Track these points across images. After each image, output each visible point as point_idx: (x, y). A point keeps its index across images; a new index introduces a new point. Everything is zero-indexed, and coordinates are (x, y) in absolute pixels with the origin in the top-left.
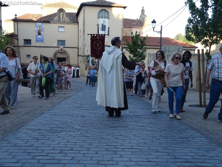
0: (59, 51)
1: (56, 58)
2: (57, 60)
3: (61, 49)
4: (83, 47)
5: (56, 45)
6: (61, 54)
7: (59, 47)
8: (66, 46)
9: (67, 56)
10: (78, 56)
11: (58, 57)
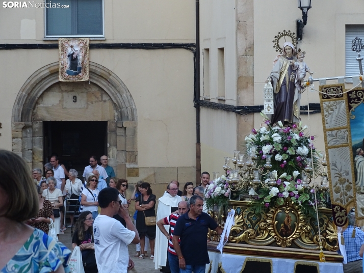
0: (55, 73)
1: (38, 126)
2: (39, 139)
3: (73, 59)
4: (243, 45)
6: (69, 97)
7: (54, 46)
8: (109, 35)
9: (116, 106)
10: (194, 110)
11: (49, 118)
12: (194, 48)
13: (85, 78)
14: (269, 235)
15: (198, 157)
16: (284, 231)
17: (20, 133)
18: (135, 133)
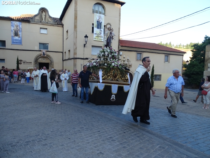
0: (41, 55)
1: (38, 63)
2: (38, 65)
3: (44, 53)
4: (75, 47)
5: (37, 48)
6: (43, 59)
7: (41, 51)
8: (49, 50)
9: (50, 61)
10: (62, 62)
11: (40, 62)
13: (46, 56)
14: (111, 78)
15: (63, 68)
16: (115, 76)
17: (35, 64)
18: (53, 64)
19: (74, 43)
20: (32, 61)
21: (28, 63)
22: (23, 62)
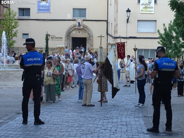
0: (75, 26)
1: (71, 38)
2: (71, 41)
3: (79, 23)
4: (115, 24)
5: (70, 16)
6: (78, 32)
7: (75, 20)
8: (87, 18)
9: (89, 34)
11: (73, 36)
12: (107, 21)
13: (82, 28)
17: (67, 40)
18: (93, 40)
19: (114, 19)
20: (63, 35)
21: (58, 39)
22: (51, 37)
